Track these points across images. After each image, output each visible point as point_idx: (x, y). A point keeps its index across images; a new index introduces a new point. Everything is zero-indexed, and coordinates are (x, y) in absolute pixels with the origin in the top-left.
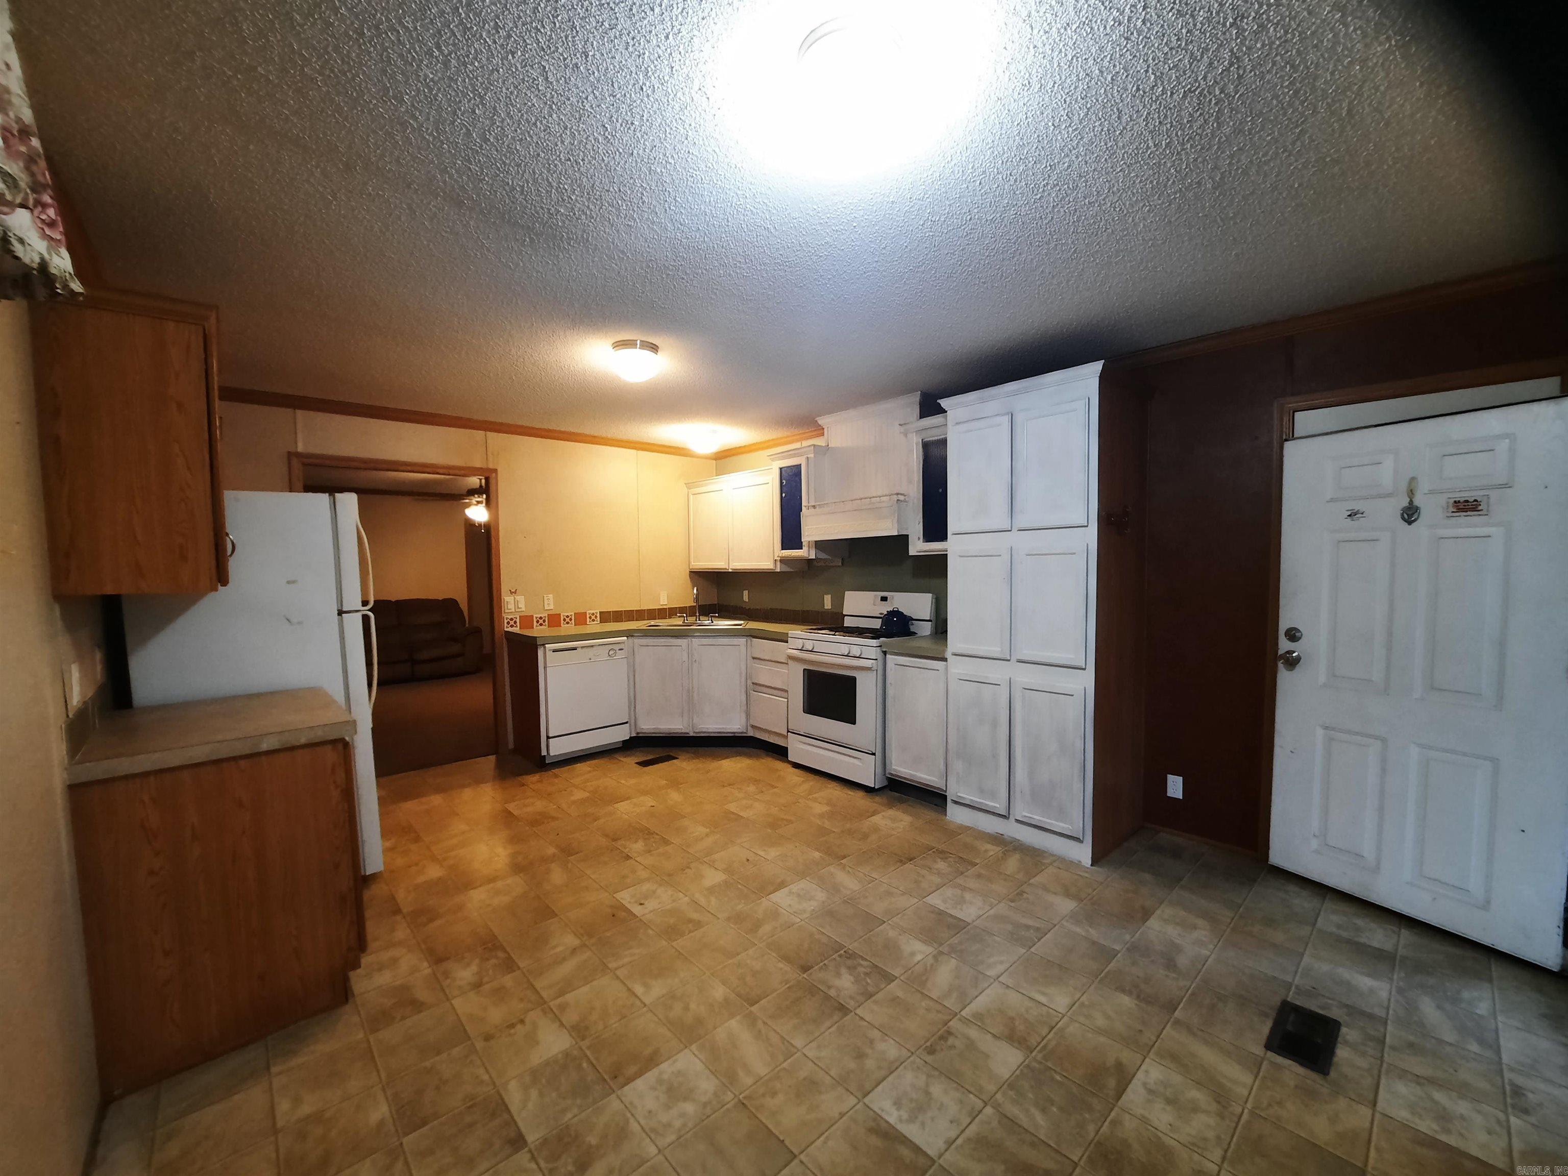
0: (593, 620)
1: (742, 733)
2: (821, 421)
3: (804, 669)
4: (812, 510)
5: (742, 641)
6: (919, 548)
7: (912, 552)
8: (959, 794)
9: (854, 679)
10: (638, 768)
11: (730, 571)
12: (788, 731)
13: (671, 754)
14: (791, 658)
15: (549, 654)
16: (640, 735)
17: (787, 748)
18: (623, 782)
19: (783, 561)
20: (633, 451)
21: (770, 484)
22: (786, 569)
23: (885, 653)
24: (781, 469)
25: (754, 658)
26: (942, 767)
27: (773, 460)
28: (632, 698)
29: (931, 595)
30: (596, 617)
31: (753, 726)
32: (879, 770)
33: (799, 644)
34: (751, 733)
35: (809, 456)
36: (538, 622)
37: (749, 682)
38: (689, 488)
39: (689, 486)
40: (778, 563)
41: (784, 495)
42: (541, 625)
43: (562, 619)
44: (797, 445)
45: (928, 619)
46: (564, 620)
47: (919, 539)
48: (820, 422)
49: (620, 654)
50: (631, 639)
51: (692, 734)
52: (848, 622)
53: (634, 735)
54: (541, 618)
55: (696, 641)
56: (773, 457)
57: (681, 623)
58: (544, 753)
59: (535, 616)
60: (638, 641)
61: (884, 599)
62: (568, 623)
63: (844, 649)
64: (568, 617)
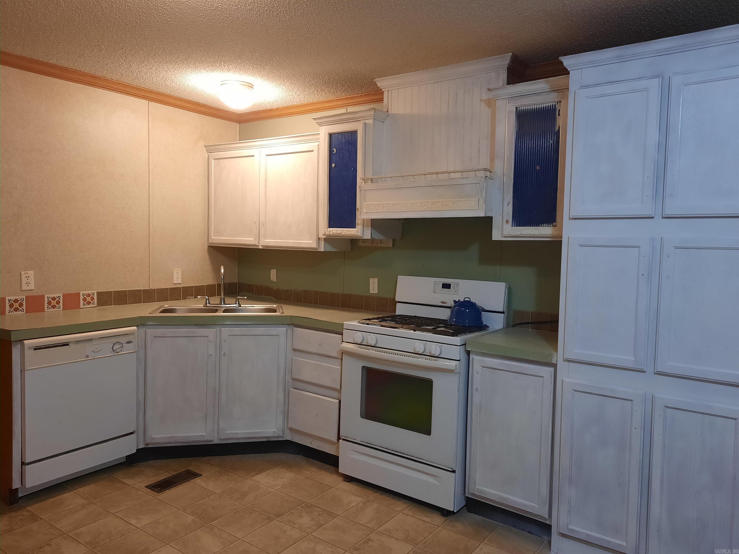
0: (89, 303)
1: (278, 437)
2: (381, 83)
3: (363, 367)
4: (369, 185)
5: (282, 330)
6: (505, 233)
7: (496, 236)
8: (570, 527)
9: (429, 383)
10: (151, 495)
11: (260, 247)
12: (339, 438)
13: (192, 469)
14: (344, 353)
15: (29, 353)
16: (150, 446)
17: (338, 457)
18: (133, 522)
19: (328, 240)
20: (144, 102)
21: (315, 153)
22: (330, 249)
23: (468, 353)
24: (331, 135)
25: (295, 350)
26: (545, 491)
27: (320, 124)
28: (141, 399)
29: (504, 284)
30: (93, 299)
31: (291, 429)
32: (459, 489)
33: (359, 337)
34: (288, 437)
35: (367, 121)
36: (11, 306)
37: (288, 378)
38: (209, 152)
39: (210, 149)
40: (322, 243)
41: (333, 165)
42: (16, 310)
43: (46, 302)
44: (351, 109)
45: (501, 310)
46: (49, 303)
47: (507, 222)
48: (379, 84)
49: (128, 349)
50: (142, 330)
51: (216, 441)
52: (401, 310)
53: (142, 446)
54: (16, 301)
55: (226, 331)
56: (321, 122)
57: (201, 306)
58: (16, 484)
59: (7, 298)
60: (151, 332)
61: (446, 286)
62: (54, 307)
63: (419, 347)
64: (54, 299)
